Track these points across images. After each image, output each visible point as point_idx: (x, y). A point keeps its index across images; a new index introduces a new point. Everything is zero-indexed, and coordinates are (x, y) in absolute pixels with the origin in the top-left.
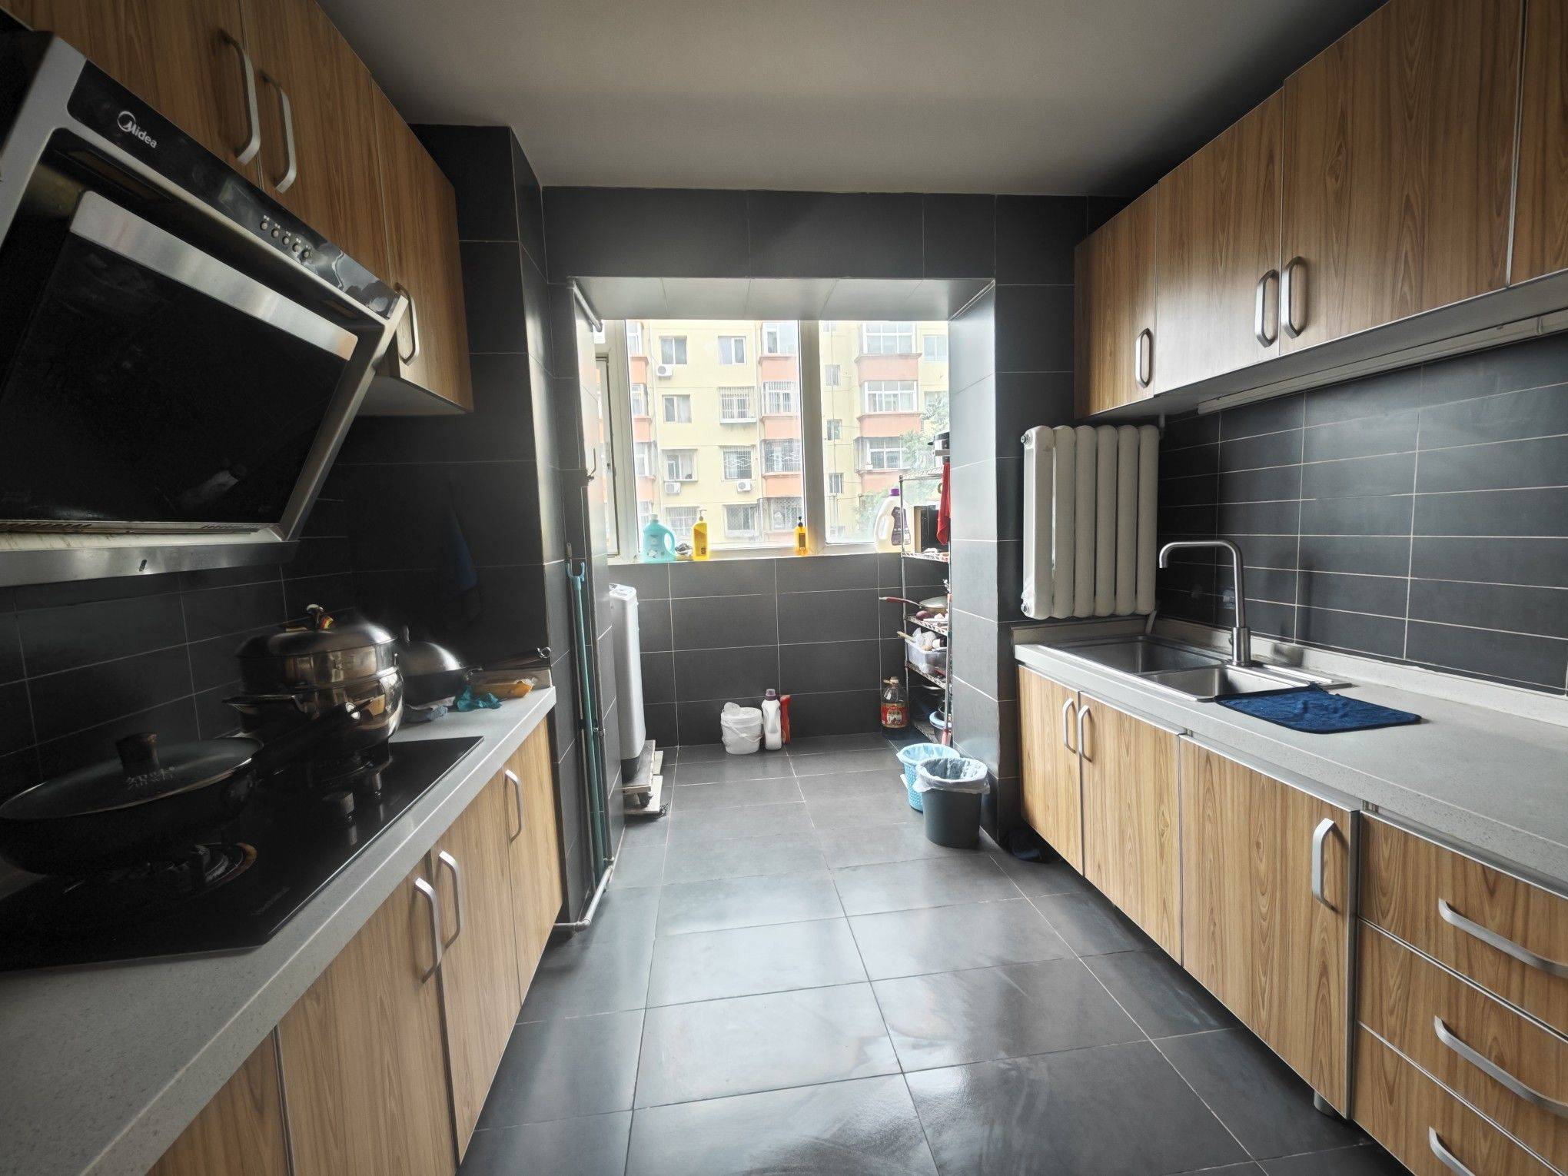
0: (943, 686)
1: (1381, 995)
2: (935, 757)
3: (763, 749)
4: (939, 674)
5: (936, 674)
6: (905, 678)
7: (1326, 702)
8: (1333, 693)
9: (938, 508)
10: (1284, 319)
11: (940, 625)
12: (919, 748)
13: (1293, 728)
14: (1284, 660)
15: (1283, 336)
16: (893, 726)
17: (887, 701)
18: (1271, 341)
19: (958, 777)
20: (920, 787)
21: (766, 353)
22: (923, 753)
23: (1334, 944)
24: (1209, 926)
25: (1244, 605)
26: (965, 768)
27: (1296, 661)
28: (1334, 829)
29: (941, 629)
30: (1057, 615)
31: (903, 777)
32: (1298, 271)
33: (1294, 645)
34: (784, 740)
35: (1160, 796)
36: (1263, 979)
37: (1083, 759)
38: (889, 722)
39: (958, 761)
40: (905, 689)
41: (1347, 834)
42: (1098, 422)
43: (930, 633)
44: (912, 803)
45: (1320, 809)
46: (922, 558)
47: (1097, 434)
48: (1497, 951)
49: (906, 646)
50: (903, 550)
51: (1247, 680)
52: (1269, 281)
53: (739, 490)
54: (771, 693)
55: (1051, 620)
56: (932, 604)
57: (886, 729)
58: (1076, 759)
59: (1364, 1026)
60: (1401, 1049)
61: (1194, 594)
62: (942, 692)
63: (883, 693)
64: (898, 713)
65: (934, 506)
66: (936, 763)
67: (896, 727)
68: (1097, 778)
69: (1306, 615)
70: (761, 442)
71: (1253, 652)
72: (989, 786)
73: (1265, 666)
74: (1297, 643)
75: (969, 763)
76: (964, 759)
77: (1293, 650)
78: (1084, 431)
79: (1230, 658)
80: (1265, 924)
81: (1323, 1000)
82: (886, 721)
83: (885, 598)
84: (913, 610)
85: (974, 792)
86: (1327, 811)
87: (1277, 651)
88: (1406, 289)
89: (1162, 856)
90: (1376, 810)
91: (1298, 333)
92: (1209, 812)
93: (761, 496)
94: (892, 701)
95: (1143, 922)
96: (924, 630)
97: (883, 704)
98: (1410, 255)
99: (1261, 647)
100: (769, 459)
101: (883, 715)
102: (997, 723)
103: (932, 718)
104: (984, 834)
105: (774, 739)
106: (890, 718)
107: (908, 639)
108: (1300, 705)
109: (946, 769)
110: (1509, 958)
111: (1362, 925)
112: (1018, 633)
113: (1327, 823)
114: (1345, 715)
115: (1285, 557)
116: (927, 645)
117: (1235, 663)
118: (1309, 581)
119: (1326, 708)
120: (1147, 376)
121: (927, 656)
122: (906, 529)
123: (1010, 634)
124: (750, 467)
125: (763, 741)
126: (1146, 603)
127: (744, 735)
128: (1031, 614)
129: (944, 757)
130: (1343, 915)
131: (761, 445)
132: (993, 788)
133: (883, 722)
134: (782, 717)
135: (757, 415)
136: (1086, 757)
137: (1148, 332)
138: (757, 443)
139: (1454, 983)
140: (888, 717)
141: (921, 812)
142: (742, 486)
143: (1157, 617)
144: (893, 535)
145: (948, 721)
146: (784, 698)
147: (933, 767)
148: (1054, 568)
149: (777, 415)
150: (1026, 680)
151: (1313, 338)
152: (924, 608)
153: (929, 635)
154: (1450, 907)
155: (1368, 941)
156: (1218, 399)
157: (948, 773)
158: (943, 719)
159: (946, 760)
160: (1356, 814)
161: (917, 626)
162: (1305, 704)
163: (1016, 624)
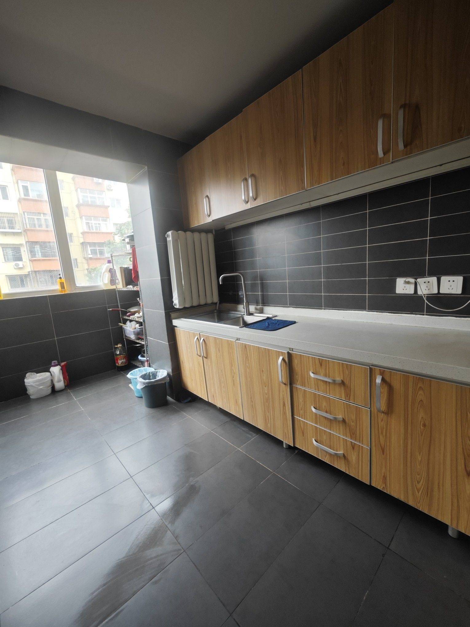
0: (143, 343)
1: (298, 405)
2: (144, 373)
3: (54, 391)
4: (140, 338)
5: (139, 339)
6: (124, 343)
7: (273, 322)
8: (274, 319)
9: (131, 267)
10: (251, 195)
11: (138, 317)
12: (136, 371)
13: (267, 331)
14: (258, 312)
15: (251, 200)
16: (122, 365)
17: (117, 355)
18: (247, 202)
19: (155, 378)
20: (140, 387)
21: (23, 196)
22: (138, 373)
23: (286, 395)
24: (251, 403)
25: (246, 295)
26: (158, 374)
27: (261, 311)
28: (283, 359)
29: (139, 319)
30: (187, 306)
31: (130, 385)
32: (253, 178)
33: (260, 306)
34: (66, 384)
35: (231, 365)
36: (268, 414)
37: (203, 358)
38: (120, 364)
39: (155, 371)
40: (125, 348)
41: (287, 360)
42: (193, 230)
43: (134, 322)
44: (136, 395)
45: (279, 354)
46: (126, 290)
47: (193, 235)
48: (323, 381)
49: (123, 329)
50: (117, 287)
51: (250, 319)
52: (245, 181)
53: (15, 267)
54: (55, 363)
55: (185, 308)
56: (133, 310)
57: (118, 367)
58: (201, 358)
59: (296, 417)
60: (304, 419)
61: (230, 293)
62: (142, 346)
63: (115, 351)
64: (123, 359)
65: (129, 267)
66: (145, 375)
67: (123, 365)
68: (209, 364)
69: (263, 296)
70: (26, 242)
71: (250, 310)
72: (168, 378)
73: (254, 314)
74: (261, 305)
75: (159, 371)
76: (157, 370)
77: (260, 308)
78: (189, 233)
79: (244, 313)
80: (267, 396)
81: (285, 413)
82: (118, 363)
83: (111, 309)
84: (125, 313)
85: (163, 382)
86: (280, 354)
87: (256, 309)
88: (282, 188)
89: (234, 385)
90: (292, 350)
91: (255, 200)
92: (247, 365)
93: (30, 270)
94: (120, 354)
95: (230, 410)
96: (131, 321)
97: (115, 357)
98: (282, 177)
99: (252, 308)
100: (32, 252)
101: (116, 361)
102: (169, 352)
103: (140, 357)
104: (169, 398)
105: (60, 384)
106: (120, 362)
107: (124, 326)
108: (267, 324)
109: (150, 376)
110: (326, 382)
111: (292, 386)
112: (173, 315)
113: (281, 358)
114: (278, 325)
115: (255, 278)
116: (133, 327)
117: (246, 315)
118: (263, 285)
119: (274, 323)
120: (209, 213)
121: (134, 332)
122: (117, 278)
123: (170, 316)
124: (21, 255)
125: (53, 387)
126: (216, 299)
127: (41, 387)
128: (177, 306)
129: (148, 372)
130: (287, 385)
131: (26, 244)
132: (171, 380)
133: (117, 364)
134: (63, 373)
135: (22, 229)
136: (204, 357)
137: (207, 196)
138: (24, 243)
139: (315, 394)
140: (119, 362)
141: (142, 397)
142: (17, 265)
143: (220, 303)
144: (111, 281)
145: (147, 357)
146: (63, 364)
147: (144, 377)
148: (184, 287)
149: (35, 229)
150: (178, 333)
151: (260, 202)
152: (129, 312)
153: (133, 323)
154: (313, 373)
155: (294, 390)
156: (231, 224)
157: (151, 378)
158: (145, 357)
159: (150, 373)
160: (288, 353)
161: (128, 320)
162: (268, 323)
163: (171, 312)
